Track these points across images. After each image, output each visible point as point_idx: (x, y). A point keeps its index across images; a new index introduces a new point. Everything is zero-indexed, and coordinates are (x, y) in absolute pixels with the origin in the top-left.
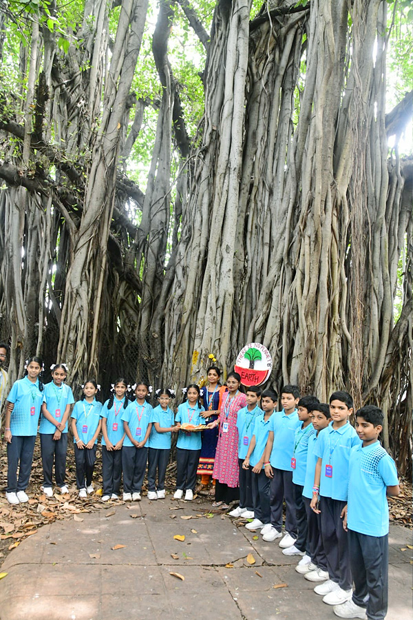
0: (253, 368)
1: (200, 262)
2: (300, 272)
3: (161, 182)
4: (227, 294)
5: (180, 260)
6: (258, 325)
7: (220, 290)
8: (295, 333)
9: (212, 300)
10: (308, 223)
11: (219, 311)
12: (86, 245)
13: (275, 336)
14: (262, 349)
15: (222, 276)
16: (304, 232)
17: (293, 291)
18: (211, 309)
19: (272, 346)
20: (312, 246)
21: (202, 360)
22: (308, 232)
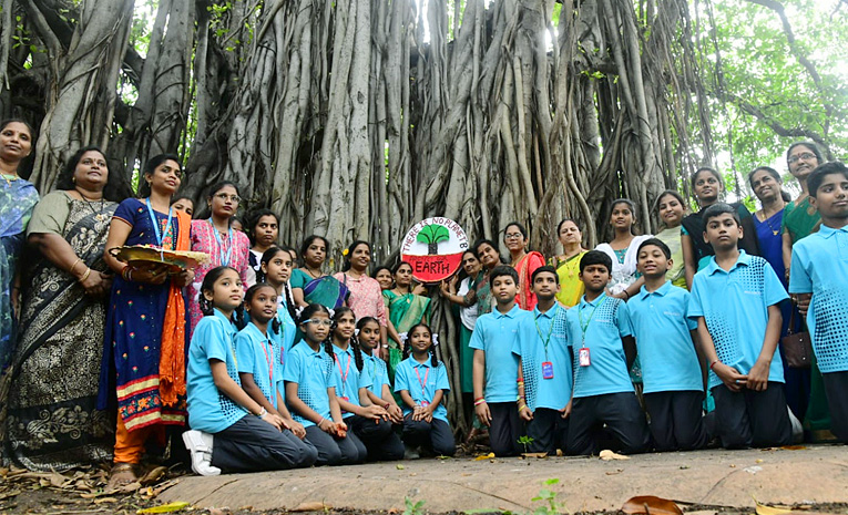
0: (436, 252)
1: (300, 123)
2: (506, 108)
3: (177, 42)
4: (362, 161)
5: (237, 141)
6: (431, 195)
7: (351, 154)
8: (500, 196)
9: (340, 167)
10: (517, 42)
11: (353, 183)
12: (85, 78)
13: (469, 204)
14: (446, 223)
15: (354, 135)
16: (511, 54)
17: (495, 135)
18: (342, 179)
19: (463, 218)
20: (525, 72)
21: (332, 258)
22: (518, 53)
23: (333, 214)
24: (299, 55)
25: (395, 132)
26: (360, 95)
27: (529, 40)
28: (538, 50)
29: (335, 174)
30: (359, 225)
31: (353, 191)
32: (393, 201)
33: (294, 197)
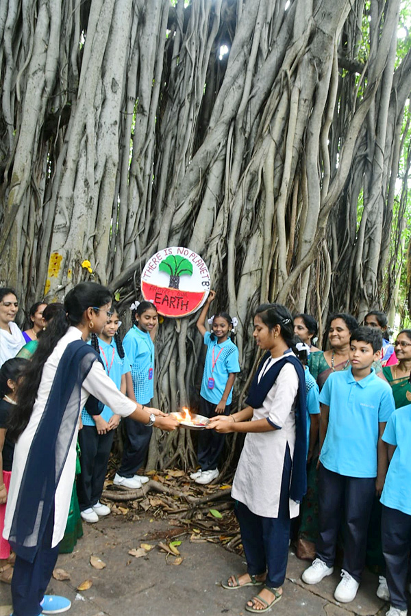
0: (177, 287)
1: (45, 99)
2: (273, 146)
4: (110, 162)
6: (180, 218)
7: (99, 153)
8: (249, 237)
9: (87, 169)
10: (301, 70)
11: (98, 186)
13: (217, 241)
15: (104, 130)
16: (290, 81)
17: (257, 172)
18: (86, 182)
19: (209, 254)
20: (302, 109)
21: (70, 269)
22: (299, 84)
23: (75, 222)
24: (49, 10)
25: (144, 111)
26: (114, 83)
27: (314, 71)
28: (321, 84)
29: (80, 176)
30: (101, 232)
31: (97, 194)
32: (134, 184)
33: (35, 176)
